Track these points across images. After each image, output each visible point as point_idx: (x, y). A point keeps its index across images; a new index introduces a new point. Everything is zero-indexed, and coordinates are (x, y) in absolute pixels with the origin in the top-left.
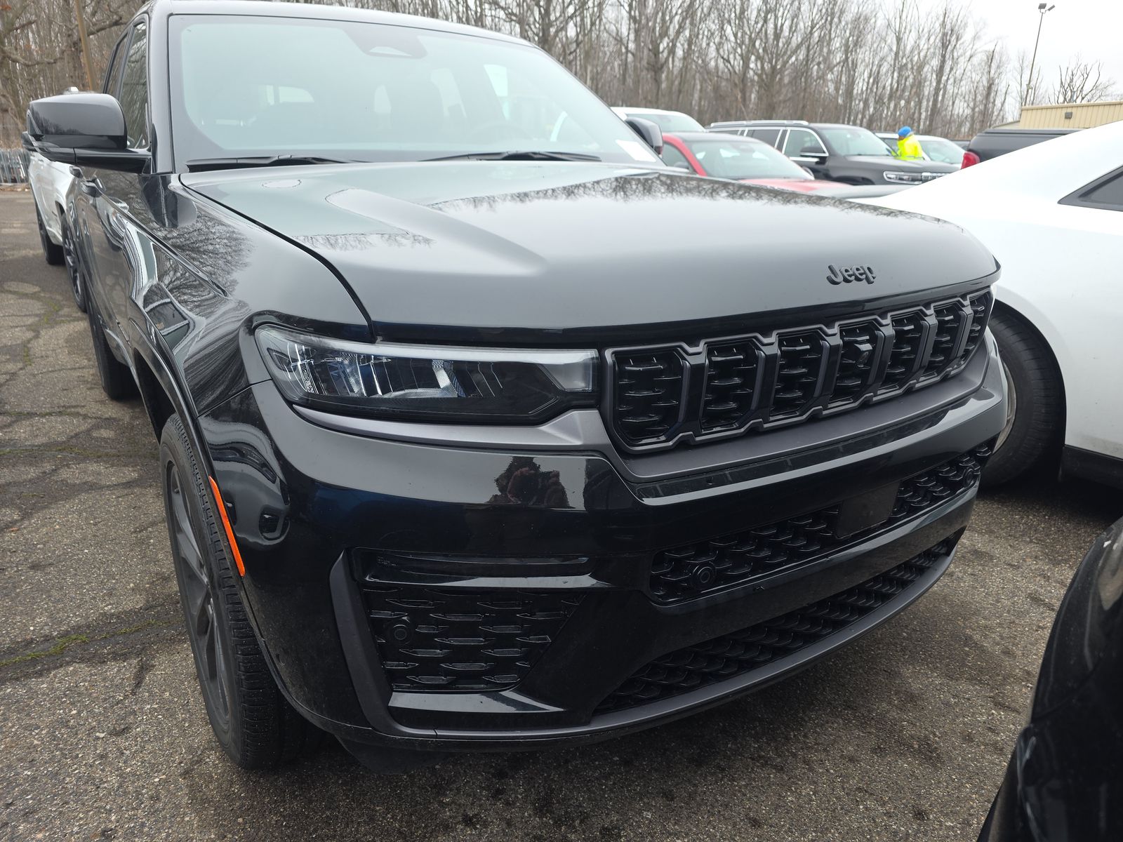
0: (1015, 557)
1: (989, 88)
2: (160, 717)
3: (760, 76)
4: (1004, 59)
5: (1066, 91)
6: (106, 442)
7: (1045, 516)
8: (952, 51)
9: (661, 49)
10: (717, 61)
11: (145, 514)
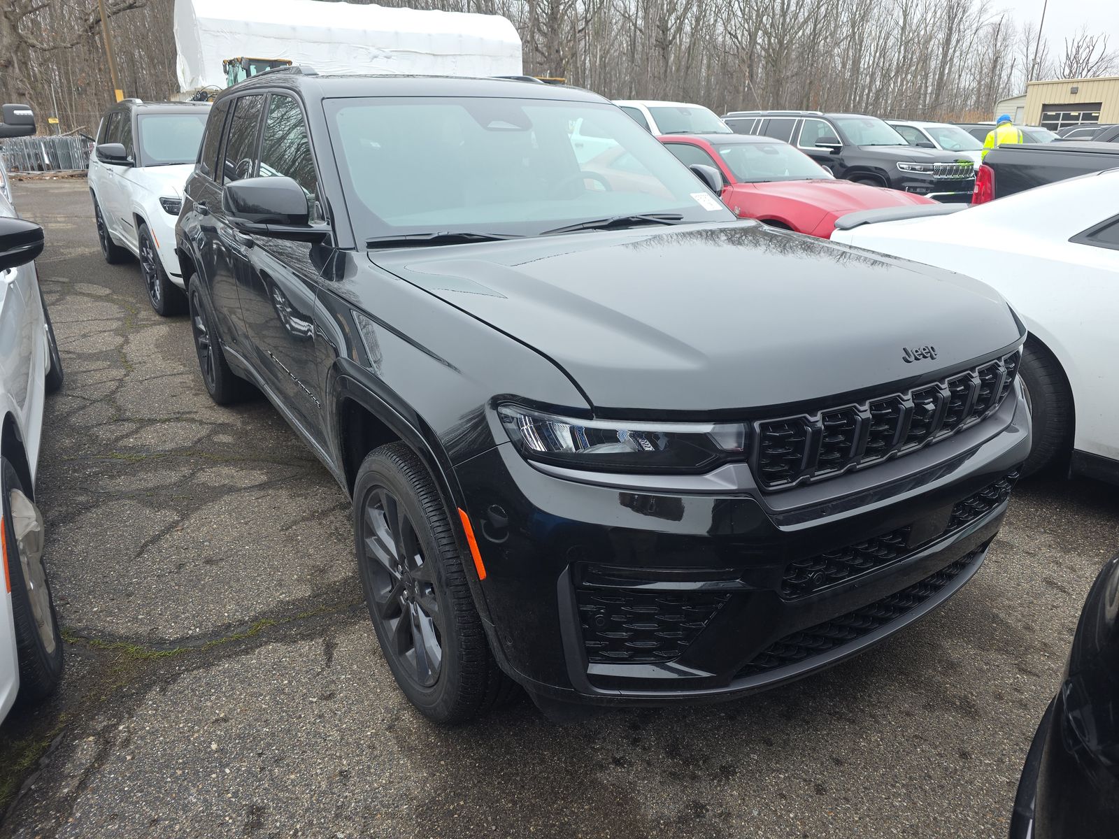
0: (1031, 546)
1: (996, 61)
2: (355, 685)
3: (767, 51)
4: (1010, 31)
5: (1071, 63)
6: (228, 447)
7: (1056, 508)
8: (959, 24)
9: (669, 26)
10: (725, 37)
11: (285, 514)
